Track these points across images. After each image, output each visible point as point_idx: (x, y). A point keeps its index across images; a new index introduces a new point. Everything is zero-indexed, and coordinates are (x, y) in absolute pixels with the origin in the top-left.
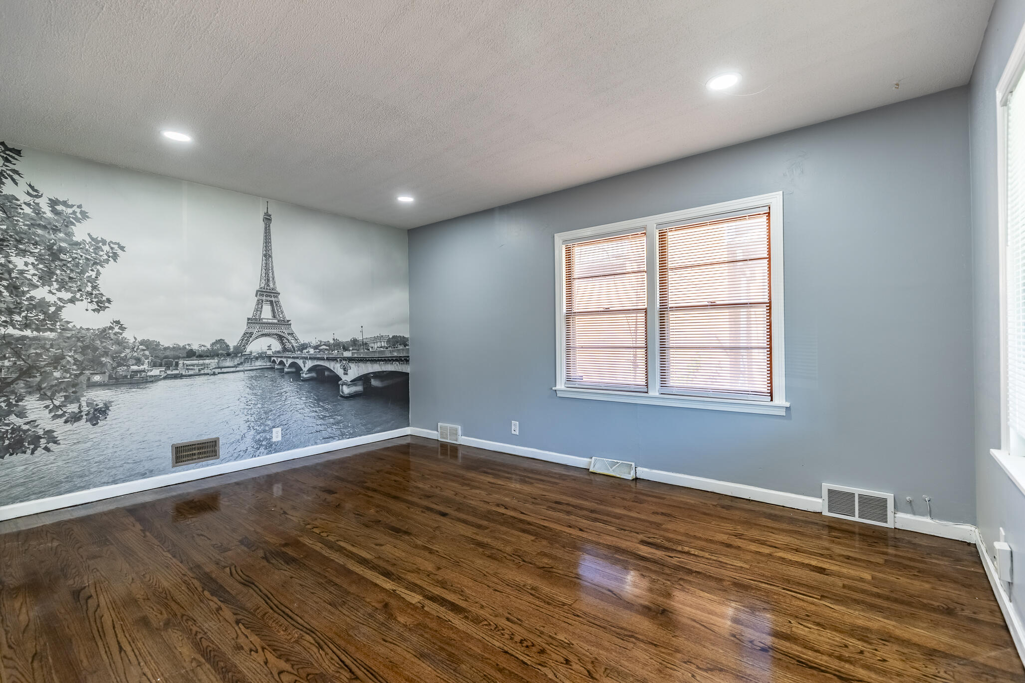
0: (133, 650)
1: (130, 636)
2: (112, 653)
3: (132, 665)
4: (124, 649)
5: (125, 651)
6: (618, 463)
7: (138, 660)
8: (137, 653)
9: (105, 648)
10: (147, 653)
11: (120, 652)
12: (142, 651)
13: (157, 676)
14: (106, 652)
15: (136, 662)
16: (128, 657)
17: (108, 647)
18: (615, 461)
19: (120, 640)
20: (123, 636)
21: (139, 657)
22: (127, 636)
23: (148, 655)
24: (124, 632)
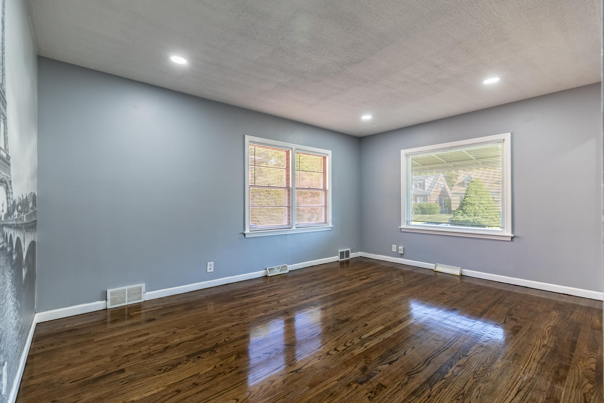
0: (515, 385)
1: (507, 393)
2: (525, 393)
3: (523, 380)
4: (517, 390)
5: (518, 389)
6: (280, 267)
7: (519, 380)
8: (515, 383)
9: (525, 399)
10: (512, 379)
11: (521, 390)
12: (513, 381)
13: (520, 369)
14: (526, 396)
15: (521, 380)
16: (521, 385)
17: (523, 397)
18: (279, 266)
19: (514, 395)
20: (510, 396)
21: (517, 380)
22: (508, 394)
23: (513, 378)
24: (507, 397)
